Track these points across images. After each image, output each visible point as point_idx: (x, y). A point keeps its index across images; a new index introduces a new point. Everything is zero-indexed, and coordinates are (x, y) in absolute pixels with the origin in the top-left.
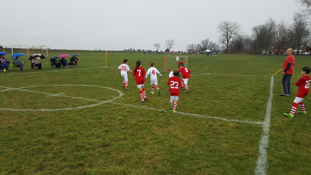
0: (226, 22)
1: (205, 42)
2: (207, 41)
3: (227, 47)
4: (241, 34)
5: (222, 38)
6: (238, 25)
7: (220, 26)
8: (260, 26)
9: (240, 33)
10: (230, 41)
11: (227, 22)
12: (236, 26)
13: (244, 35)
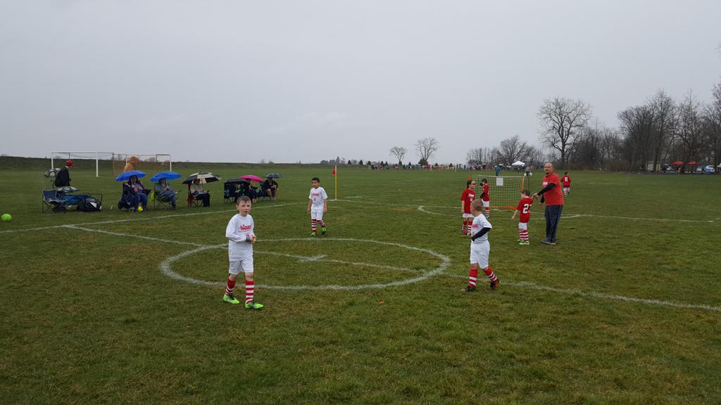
0: (557, 100)
1: (510, 145)
2: (514, 142)
3: (563, 155)
4: (593, 127)
5: (549, 135)
6: (586, 106)
7: (543, 108)
8: (638, 110)
9: (591, 125)
10: (568, 141)
11: (559, 101)
12: (580, 110)
13: (600, 129)
